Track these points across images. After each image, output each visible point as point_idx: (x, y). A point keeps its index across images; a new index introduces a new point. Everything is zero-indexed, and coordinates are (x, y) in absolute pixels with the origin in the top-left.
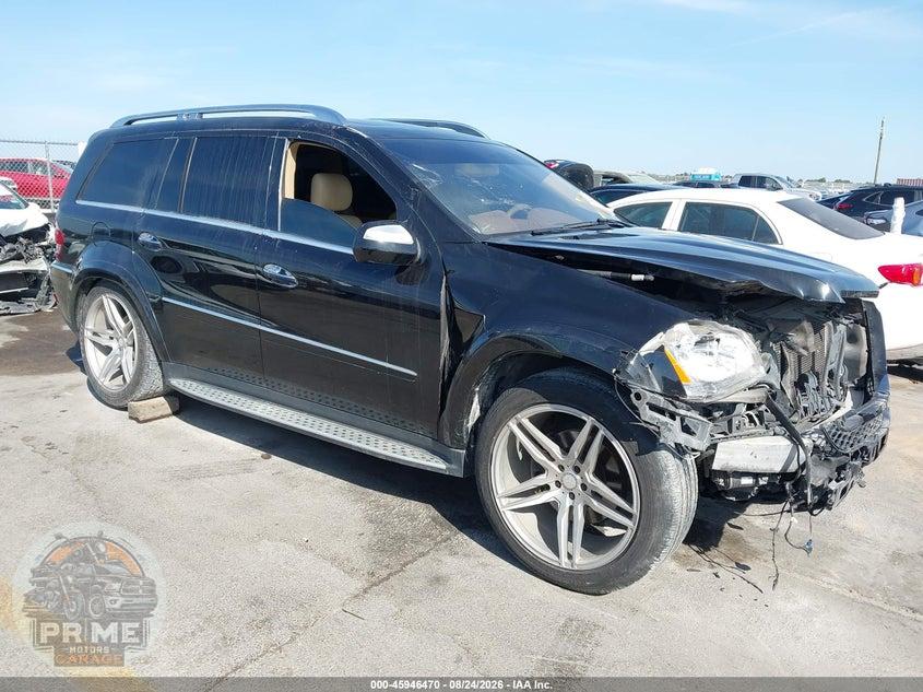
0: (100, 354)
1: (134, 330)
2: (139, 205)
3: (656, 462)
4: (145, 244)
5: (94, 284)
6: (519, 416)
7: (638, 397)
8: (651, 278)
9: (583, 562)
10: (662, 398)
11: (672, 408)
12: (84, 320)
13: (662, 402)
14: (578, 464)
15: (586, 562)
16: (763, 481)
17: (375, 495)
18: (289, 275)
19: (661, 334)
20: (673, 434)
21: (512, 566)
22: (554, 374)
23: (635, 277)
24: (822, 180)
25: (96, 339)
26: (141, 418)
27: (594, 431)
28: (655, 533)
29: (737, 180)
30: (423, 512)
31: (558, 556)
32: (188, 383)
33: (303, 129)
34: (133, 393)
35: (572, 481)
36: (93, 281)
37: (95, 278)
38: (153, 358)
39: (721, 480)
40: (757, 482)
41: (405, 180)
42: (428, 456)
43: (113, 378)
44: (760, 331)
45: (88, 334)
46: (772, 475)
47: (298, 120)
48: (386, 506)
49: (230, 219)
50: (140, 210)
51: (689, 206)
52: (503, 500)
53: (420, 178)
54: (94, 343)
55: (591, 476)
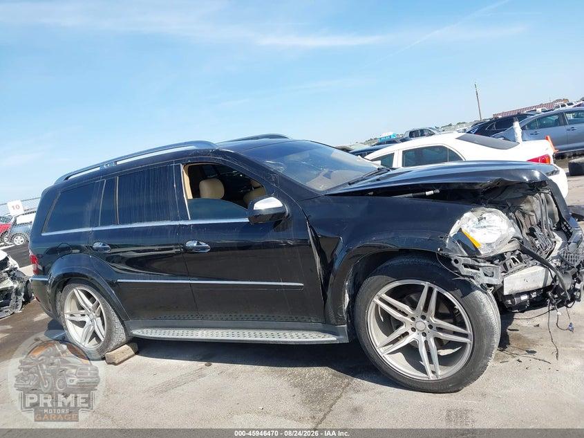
0: (77, 328)
1: (101, 306)
2: (87, 226)
3: (475, 298)
4: (97, 249)
5: (65, 284)
6: (379, 293)
7: (456, 261)
8: (438, 191)
9: (443, 373)
10: (469, 259)
11: (477, 264)
12: (62, 309)
13: (470, 261)
14: (424, 314)
15: (445, 372)
16: (534, 295)
17: (289, 370)
18: (204, 244)
19: (458, 221)
20: (481, 279)
21: (396, 389)
22: (396, 262)
23: (427, 193)
24: (450, 125)
25: (73, 318)
26: (117, 362)
27: (430, 290)
28: (485, 342)
29: (408, 135)
30: (325, 372)
31: (426, 374)
32: (145, 330)
33: (190, 156)
34: (107, 346)
35: (422, 325)
36: (64, 282)
37: (66, 279)
38: (117, 320)
39: (509, 301)
40: (530, 296)
41: (266, 171)
42: (322, 335)
43: (90, 341)
44: (504, 207)
45: (67, 317)
46: (538, 290)
47: (185, 151)
48: (300, 375)
49: (155, 220)
50: (90, 229)
51: (405, 153)
52: (381, 349)
53: (274, 168)
54: (72, 321)
55: (434, 318)
